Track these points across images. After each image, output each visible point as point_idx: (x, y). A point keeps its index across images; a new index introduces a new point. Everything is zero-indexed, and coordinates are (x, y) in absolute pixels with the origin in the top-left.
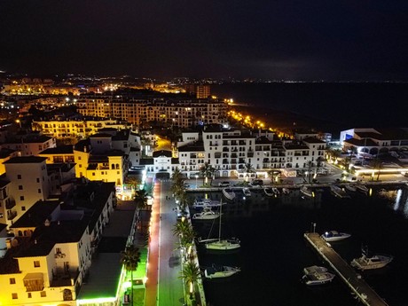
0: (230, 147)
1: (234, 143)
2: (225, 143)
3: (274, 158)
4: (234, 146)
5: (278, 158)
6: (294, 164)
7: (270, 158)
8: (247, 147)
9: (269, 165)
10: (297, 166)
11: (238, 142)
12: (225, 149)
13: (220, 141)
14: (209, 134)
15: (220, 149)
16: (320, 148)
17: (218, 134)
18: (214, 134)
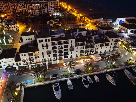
0: (57, 46)
1: (60, 43)
2: (54, 44)
3: (87, 49)
4: (60, 45)
5: (90, 49)
6: (99, 51)
7: (85, 50)
8: (69, 45)
9: (84, 54)
10: (101, 52)
11: (63, 42)
12: (54, 48)
13: (50, 43)
14: (41, 39)
15: (50, 48)
16: (116, 41)
17: (47, 38)
18: (44, 39)
